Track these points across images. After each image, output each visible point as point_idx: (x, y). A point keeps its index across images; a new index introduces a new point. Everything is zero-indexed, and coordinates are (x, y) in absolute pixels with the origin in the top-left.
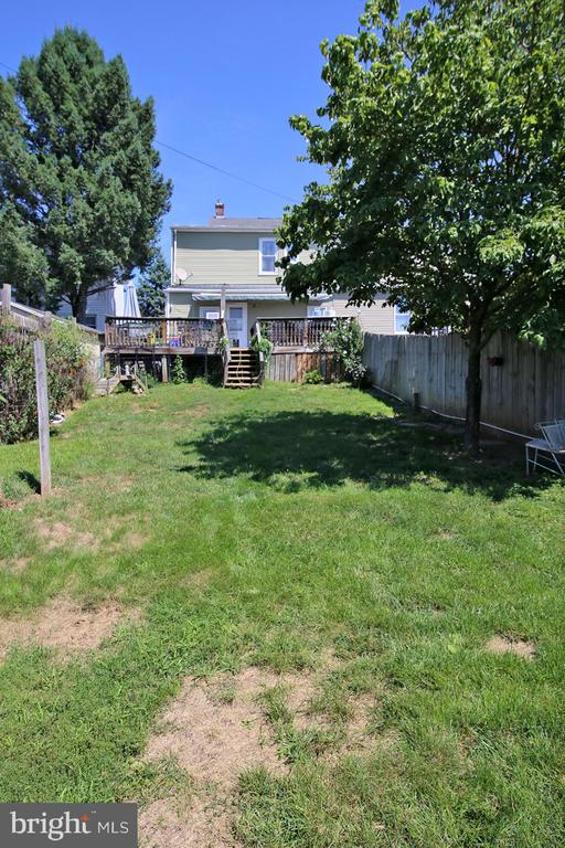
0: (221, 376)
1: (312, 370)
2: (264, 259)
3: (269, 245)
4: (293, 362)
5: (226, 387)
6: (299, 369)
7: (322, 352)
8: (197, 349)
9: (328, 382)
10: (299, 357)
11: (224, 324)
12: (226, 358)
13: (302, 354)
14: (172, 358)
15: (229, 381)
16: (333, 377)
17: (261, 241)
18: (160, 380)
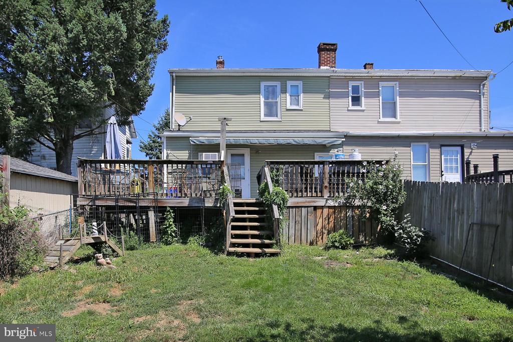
0: (222, 236)
1: (335, 229)
2: (266, 104)
3: (270, 89)
4: (311, 218)
5: (229, 254)
6: (319, 227)
7: (347, 206)
8: (191, 199)
9: (357, 246)
10: (319, 211)
11: (225, 169)
12: (228, 212)
13: (322, 207)
14: (161, 210)
15: (233, 245)
16: (362, 238)
17: (263, 84)
18: (147, 239)
